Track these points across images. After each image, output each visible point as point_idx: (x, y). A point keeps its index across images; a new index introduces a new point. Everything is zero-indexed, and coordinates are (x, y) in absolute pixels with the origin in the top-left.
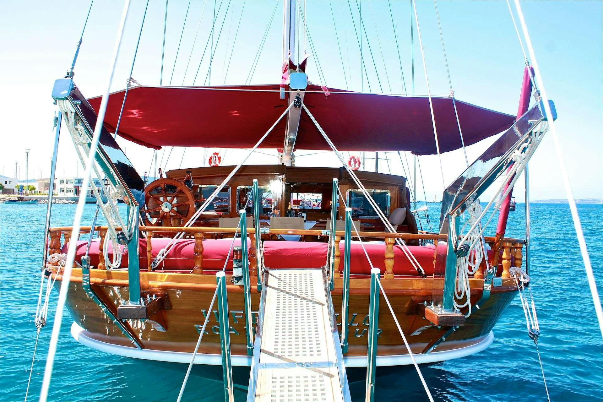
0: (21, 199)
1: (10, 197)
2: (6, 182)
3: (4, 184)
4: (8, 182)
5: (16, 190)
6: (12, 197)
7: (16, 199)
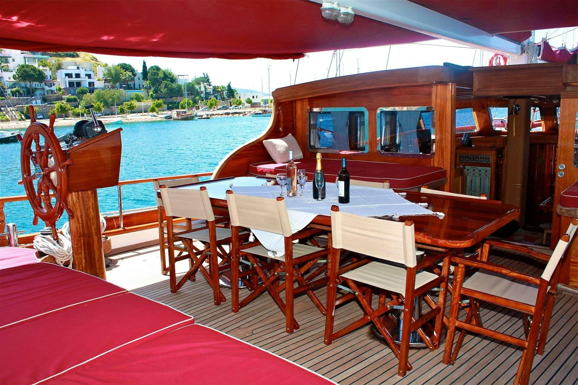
0: (265, 112)
1: (255, 111)
2: (253, 97)
3: (251, 99)
4: (255, 97)
5: (262, 104)
6: (258, 110)
7: (261, 112)
